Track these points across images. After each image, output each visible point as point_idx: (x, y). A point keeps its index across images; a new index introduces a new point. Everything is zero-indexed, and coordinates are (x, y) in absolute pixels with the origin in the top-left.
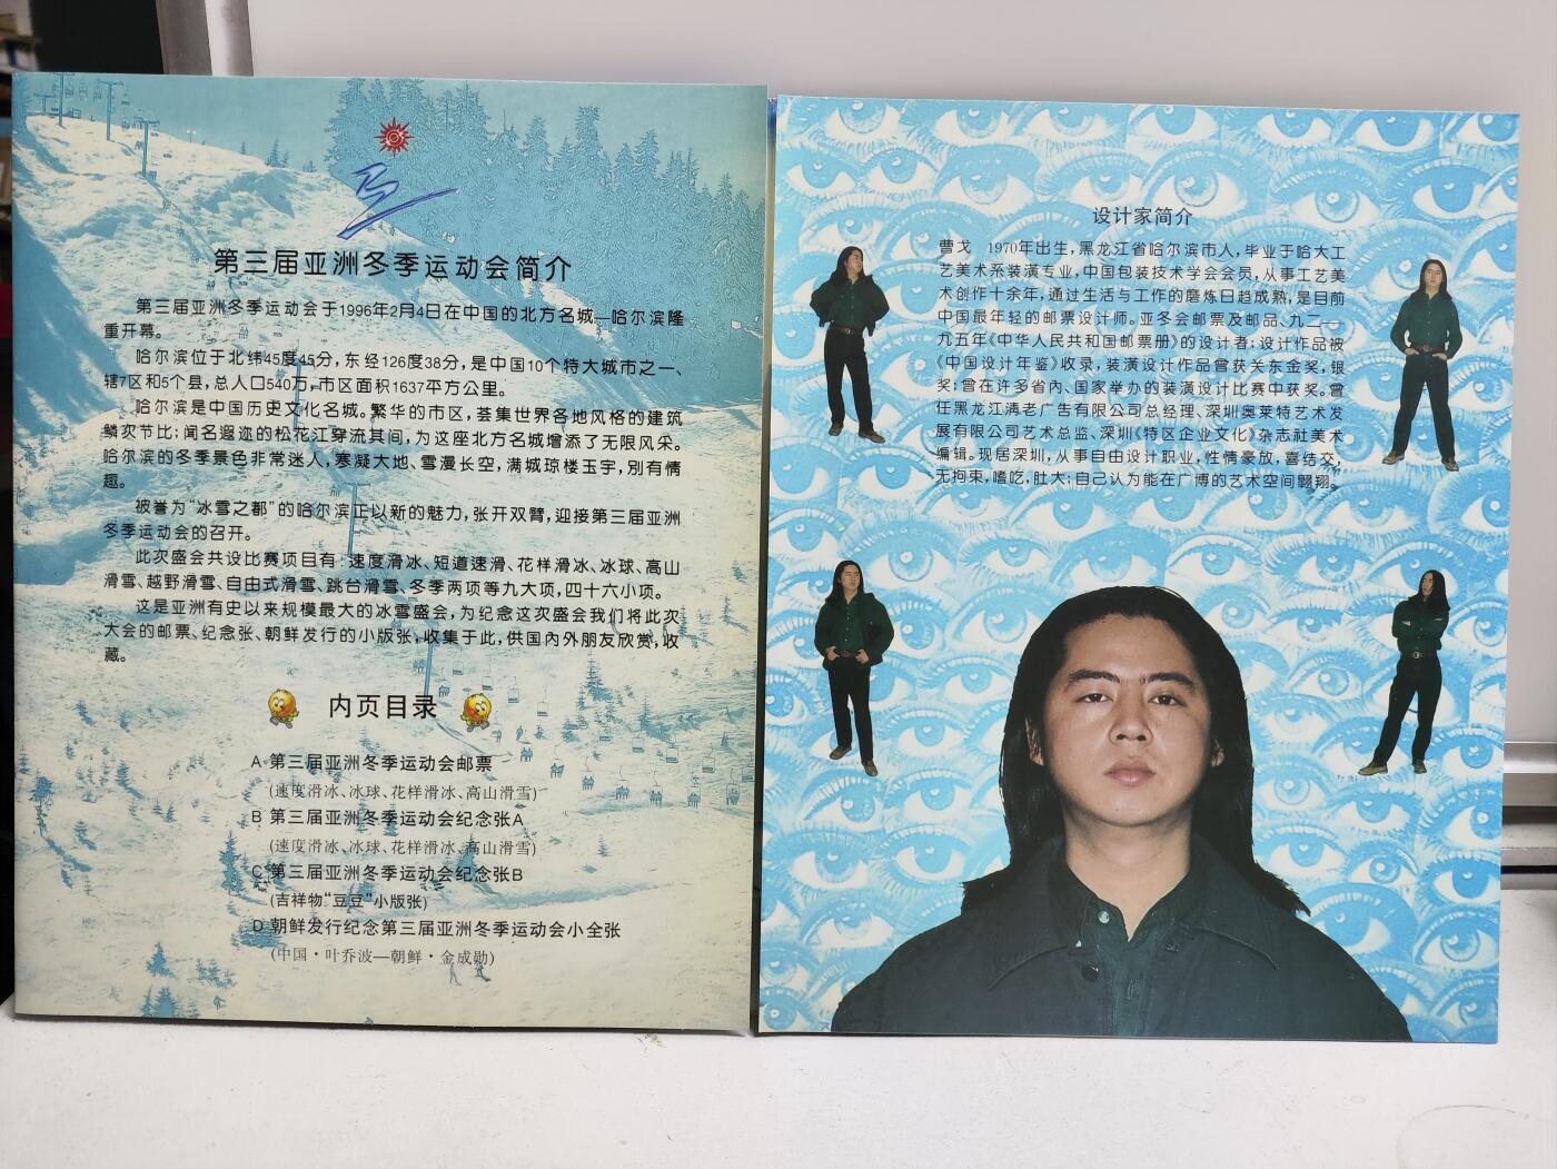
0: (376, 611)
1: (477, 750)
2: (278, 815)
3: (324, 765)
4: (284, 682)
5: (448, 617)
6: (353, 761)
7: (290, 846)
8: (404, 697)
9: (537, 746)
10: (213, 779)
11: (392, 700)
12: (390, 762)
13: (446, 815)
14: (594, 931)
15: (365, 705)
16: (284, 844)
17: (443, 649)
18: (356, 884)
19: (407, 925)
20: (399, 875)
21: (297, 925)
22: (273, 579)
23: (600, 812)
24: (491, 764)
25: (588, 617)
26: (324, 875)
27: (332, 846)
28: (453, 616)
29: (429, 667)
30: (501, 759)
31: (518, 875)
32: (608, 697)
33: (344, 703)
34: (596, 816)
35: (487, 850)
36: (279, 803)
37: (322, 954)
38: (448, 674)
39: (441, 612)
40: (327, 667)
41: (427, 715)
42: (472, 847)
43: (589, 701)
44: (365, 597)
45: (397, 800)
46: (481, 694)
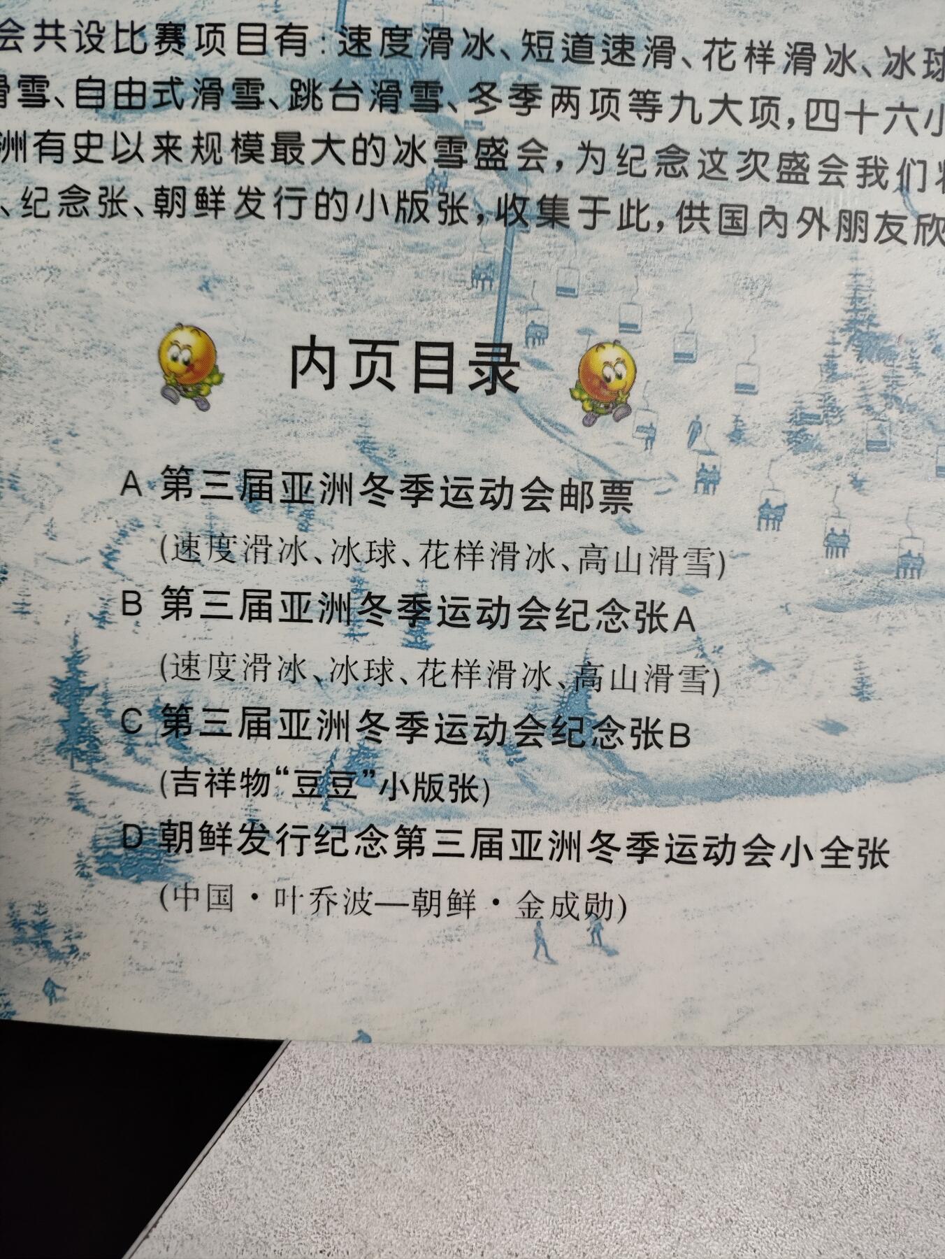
0: (393, 150)
1: (604, 466)
2: (177, 601)
3: (278, 494)
4: (193, 307)
5: (549, 165)
6: (339, 487)
7: (203, 667)
8: (450, 346)
9: (732, 461)
10: (40, 521)
11: (425, 351)
12: (417, 489)
13: (533, 605)
14: (836, 854)
15: (366, 362)
16: (190, 664)
17: (535, 239)
18: (341, 749)
19: (448, 836)
20: (433, 733)
21: (214, 837)
22: (175, 82)
23: (862, 604)
24: (631, 499)
25: (851, 176)
26: (276, 729)
27: (293, 669)
28: (560, 164)
29: (506, 277)
30: (653, 487)
31: (681, 735)
32: (887, 355)
33: (323, 358)
34: (850, 616)
35: (618, 684)
36: (179, 575)
37: (267, 898)
38: (544, 295)
39: (534, 154)
40: (284, 277)
41: (500, 389)
42: (587, 677)
43: (847, 361)
44: (371, 120)
45: (432, 572)
46: (616, 343)
